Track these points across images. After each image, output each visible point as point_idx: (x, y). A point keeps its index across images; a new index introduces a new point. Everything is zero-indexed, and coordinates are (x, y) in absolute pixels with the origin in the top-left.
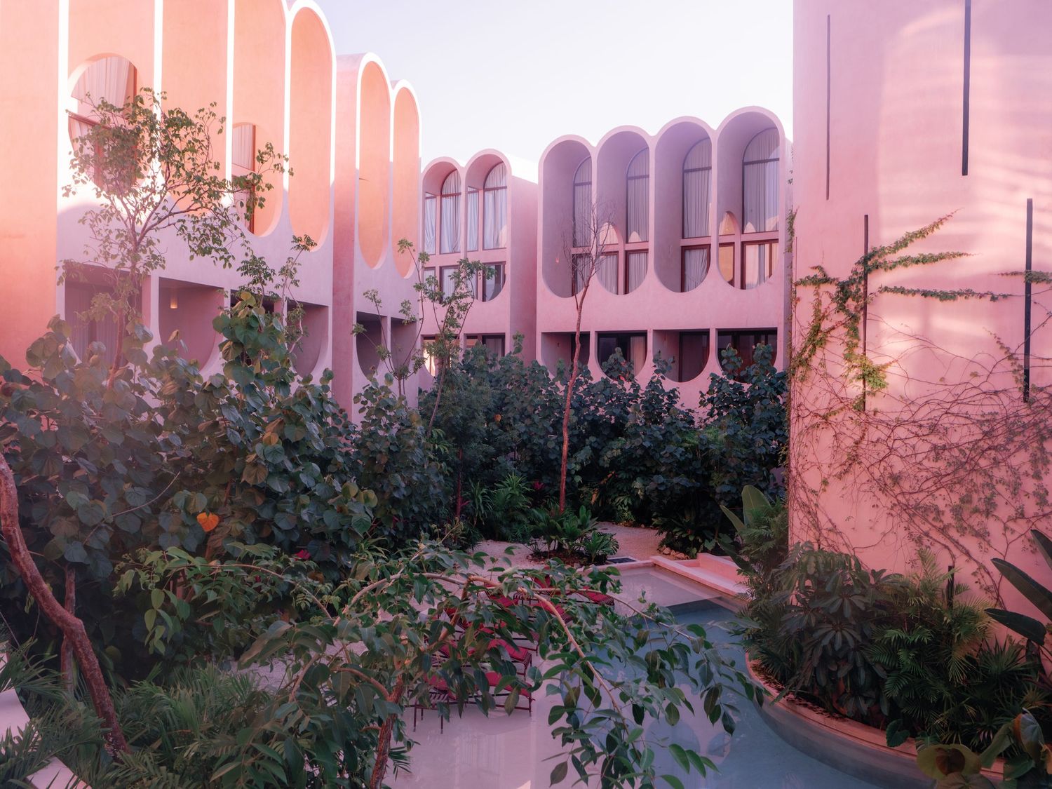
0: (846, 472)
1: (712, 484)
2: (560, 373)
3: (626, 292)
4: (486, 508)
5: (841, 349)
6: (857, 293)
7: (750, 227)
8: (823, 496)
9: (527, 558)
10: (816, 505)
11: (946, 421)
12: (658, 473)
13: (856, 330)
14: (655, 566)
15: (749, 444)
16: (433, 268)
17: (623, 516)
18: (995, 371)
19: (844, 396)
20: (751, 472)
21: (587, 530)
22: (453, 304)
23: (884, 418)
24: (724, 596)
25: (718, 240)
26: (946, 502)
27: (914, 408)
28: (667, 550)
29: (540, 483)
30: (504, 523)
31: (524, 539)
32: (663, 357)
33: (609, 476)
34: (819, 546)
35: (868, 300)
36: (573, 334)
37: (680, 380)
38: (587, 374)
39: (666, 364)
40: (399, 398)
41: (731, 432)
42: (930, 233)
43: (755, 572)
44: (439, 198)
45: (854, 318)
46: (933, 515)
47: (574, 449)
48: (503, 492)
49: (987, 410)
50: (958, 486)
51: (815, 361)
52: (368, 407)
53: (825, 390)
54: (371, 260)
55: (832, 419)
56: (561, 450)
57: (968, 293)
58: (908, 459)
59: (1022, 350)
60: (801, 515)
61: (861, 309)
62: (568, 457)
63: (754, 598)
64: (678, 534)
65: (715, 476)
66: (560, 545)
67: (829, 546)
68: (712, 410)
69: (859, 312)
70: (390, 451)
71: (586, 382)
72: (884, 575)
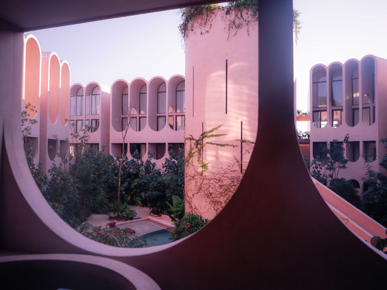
0: (198, 192)
1: (166, 193)
2: (118, 158)
3: (139, 130)
4: (93, 203)
5: (197, 158)
6: (200, 143)
7: (178, 111)
8: (193, 199)
9: (107, 219)
10: (191, 201)
11: (223, 178)
12: (149, 190)
13: (200, 153)
14: (148, 219)
15: (177, 181)
16: (74, 120)
17: (138, 203)
18: (234, 165)
19: (198, 171)
20: (177, 189)
21: (127, 209)
22: (83, 139)
23: (208, 178)
24: (169, 228)
25: (168, 115)
26: (223, 200)
27: (215, 175)
28: (152, 214)
29: (111, 194)
30: (99, 208)
31: (106, 213)
32: (151, 153)
33: (134, 191)
34: (192, 213)
35: (203, 146)
36: (122, 144)
37: (157, 159)
38: (127, 158)
39: (152, 155)
40: (65, 171)
41: (171, 177)
42: (218, 129)
43: (176, 220)
44: (76, 97)
45: (200, 150)
46: (220, 204)
47: (122, 183)
48: (99, 198)
49: (232, 175)
50: (226, 196)
51: (190, 161)
52: (53, 174)
53: (193, 169)
54: (53, 120)
55: (195, 177)
56: (118, 183)
57: (227, 145)
58: (214, 189)
59: (240, 160)
60: (188, 204)
61: (202, 148)
62: (120, 185)
63: (176, 228)
64: (155, 209)
65: (167, 191)
66: (118, 215)
67: (195, 213)
68: (166, 169)
69: (201, 149)
70: (62, 187)
71: (126, 161)
72: (208, 220)
